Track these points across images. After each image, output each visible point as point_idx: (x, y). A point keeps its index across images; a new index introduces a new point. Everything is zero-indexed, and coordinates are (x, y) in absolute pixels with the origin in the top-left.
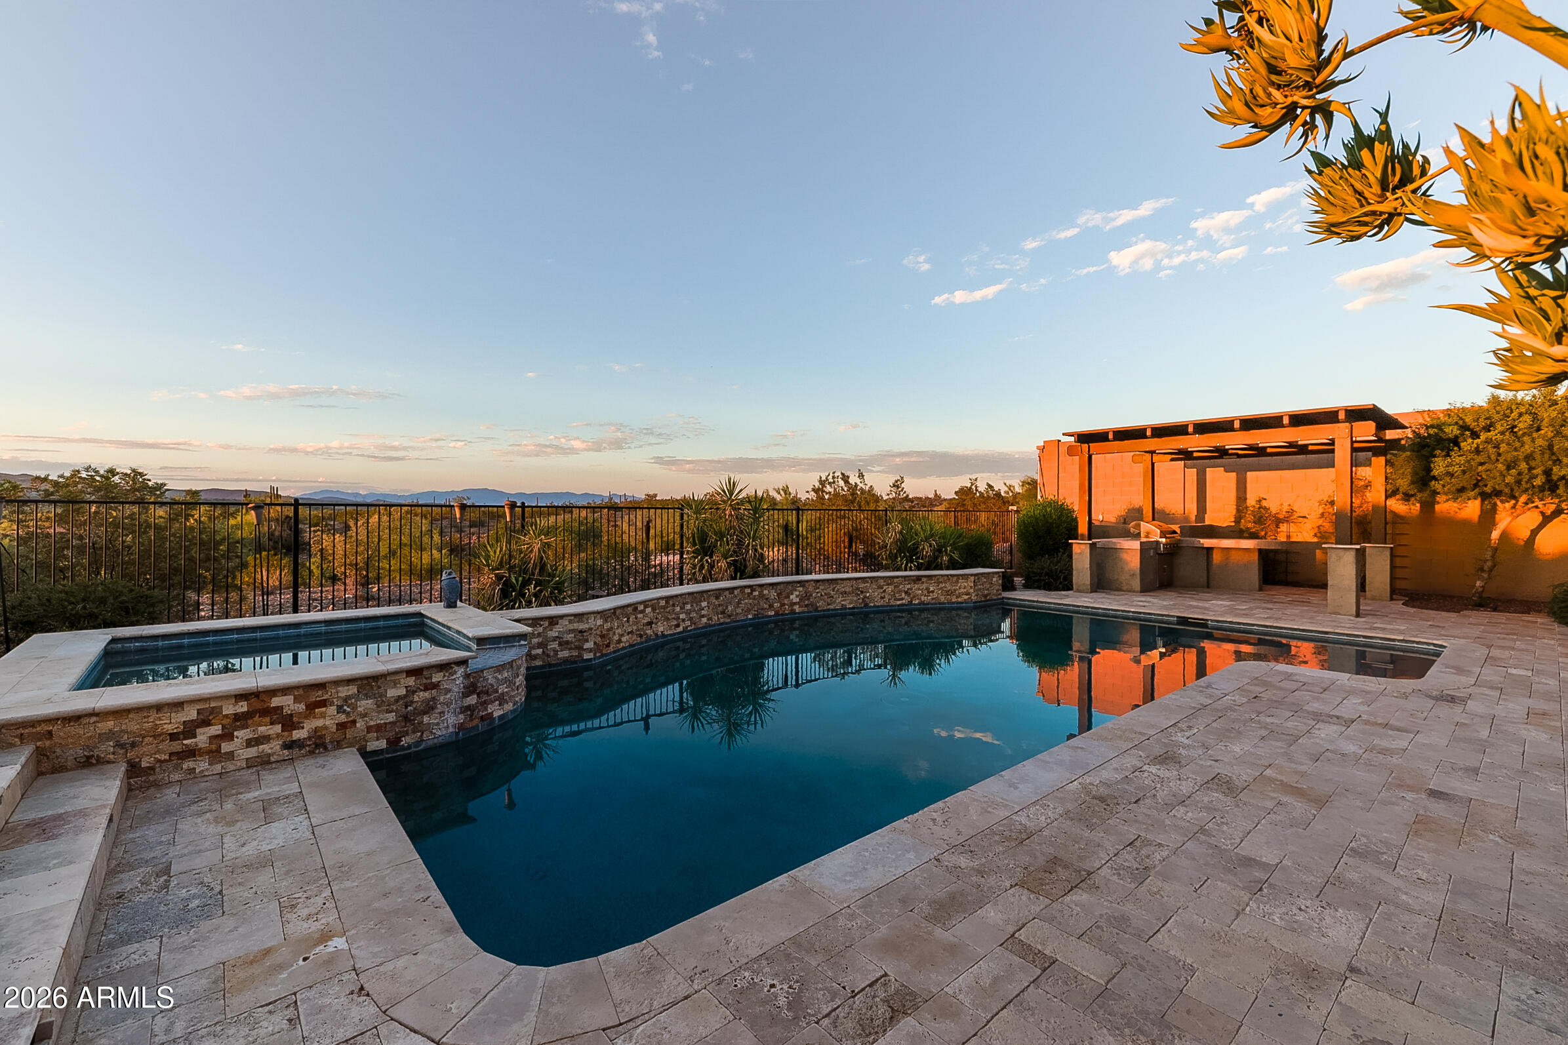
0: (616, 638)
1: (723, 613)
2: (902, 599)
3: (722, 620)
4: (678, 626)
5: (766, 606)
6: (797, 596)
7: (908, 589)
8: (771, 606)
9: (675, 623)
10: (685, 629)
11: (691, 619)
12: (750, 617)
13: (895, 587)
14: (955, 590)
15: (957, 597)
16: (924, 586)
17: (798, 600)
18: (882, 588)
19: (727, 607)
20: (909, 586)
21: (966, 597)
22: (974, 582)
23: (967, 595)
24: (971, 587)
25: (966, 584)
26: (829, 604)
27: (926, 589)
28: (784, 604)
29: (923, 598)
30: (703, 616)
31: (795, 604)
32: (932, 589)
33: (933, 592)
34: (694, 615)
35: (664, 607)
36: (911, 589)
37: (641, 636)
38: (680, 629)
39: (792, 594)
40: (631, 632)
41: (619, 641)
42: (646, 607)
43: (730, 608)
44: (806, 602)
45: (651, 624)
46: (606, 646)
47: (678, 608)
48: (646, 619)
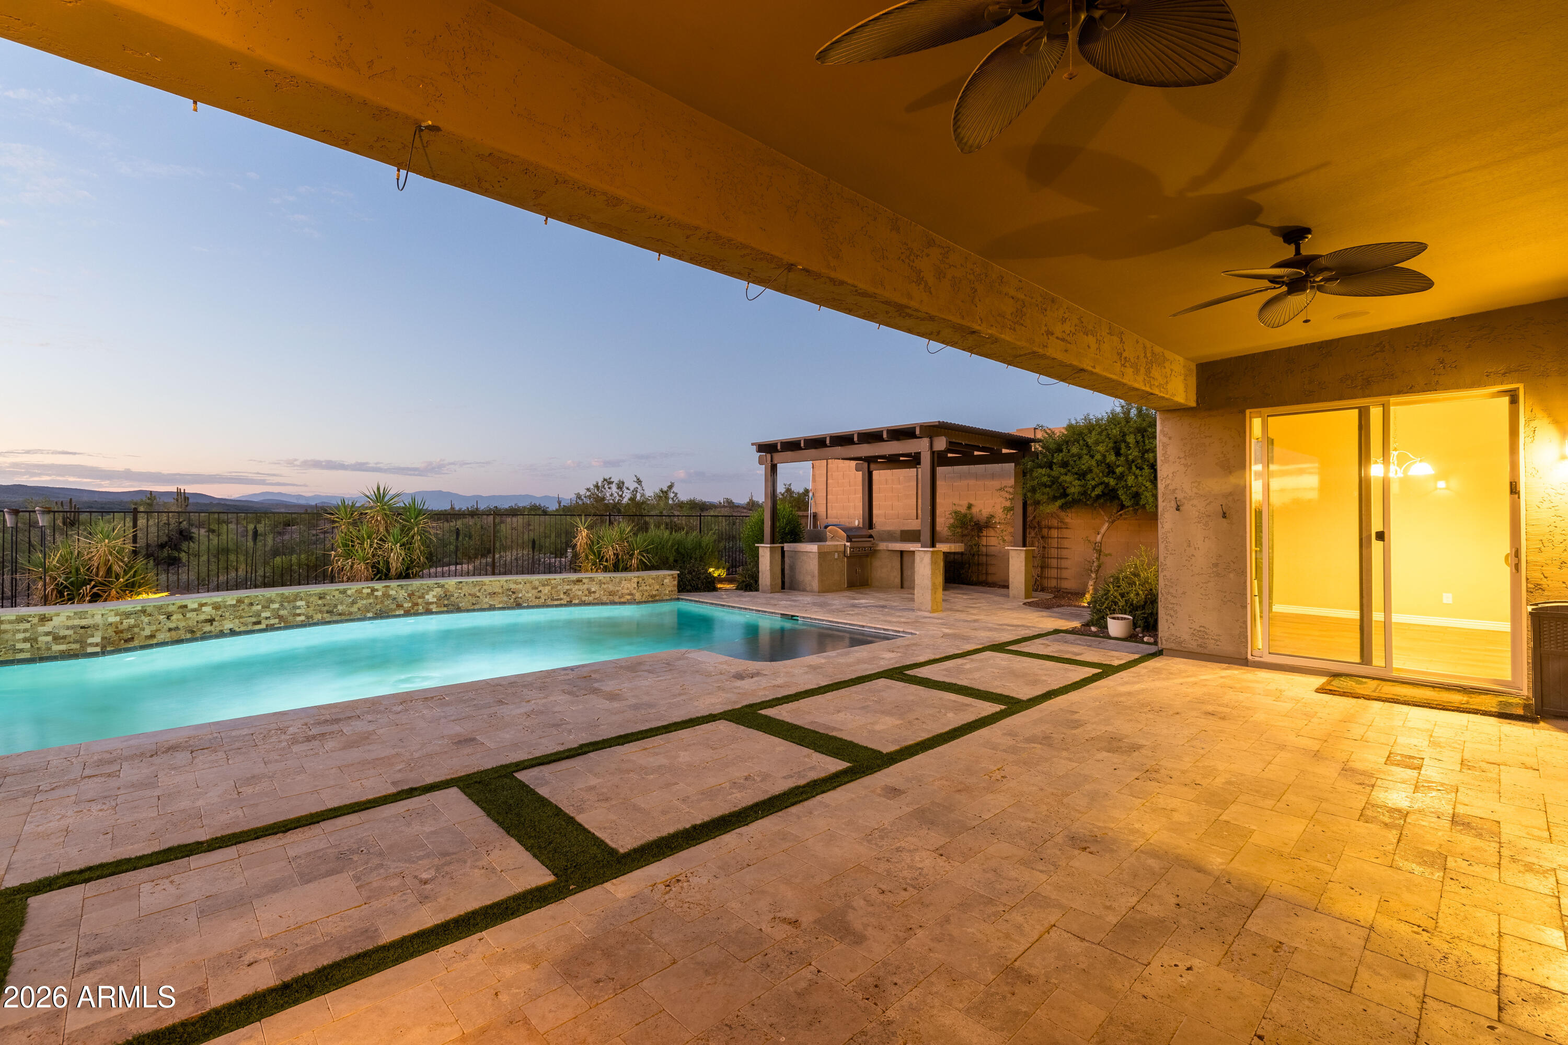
0: (147, 632)
2: (561, 599)
4: (259, 623)
6: (434, 596)
7: (567, 590)
8: (399, 606)
9: (254, 620)
11: (280, 617)
13: (552, 588)
14: (618, 591)
15: (620, 598)
16: (585, 587)
17: (435, 600)
18: (537, 588)
20: (568, 587)
21: (629, 597)
22: (638, 583)
23: (629, 594)
24: (634, 588)
25: (629, 586)
26: (473, 604)
27: (588, 589)
28: (417, 604)
29: (584, 598)
30: (299, 615)
31: (432, 603)
32: (593, 589)
33: (594, 592)
34: (282, 612)
35: (234, 606)
36: (571, 590)
39: (428, 594)
40: (177, 628)
41: (152, 636)
43: (340, 607)
44: (446, 602)
45: (211, 621)
46: (126, 641)
47: (259, 607)
48: (203, 617)
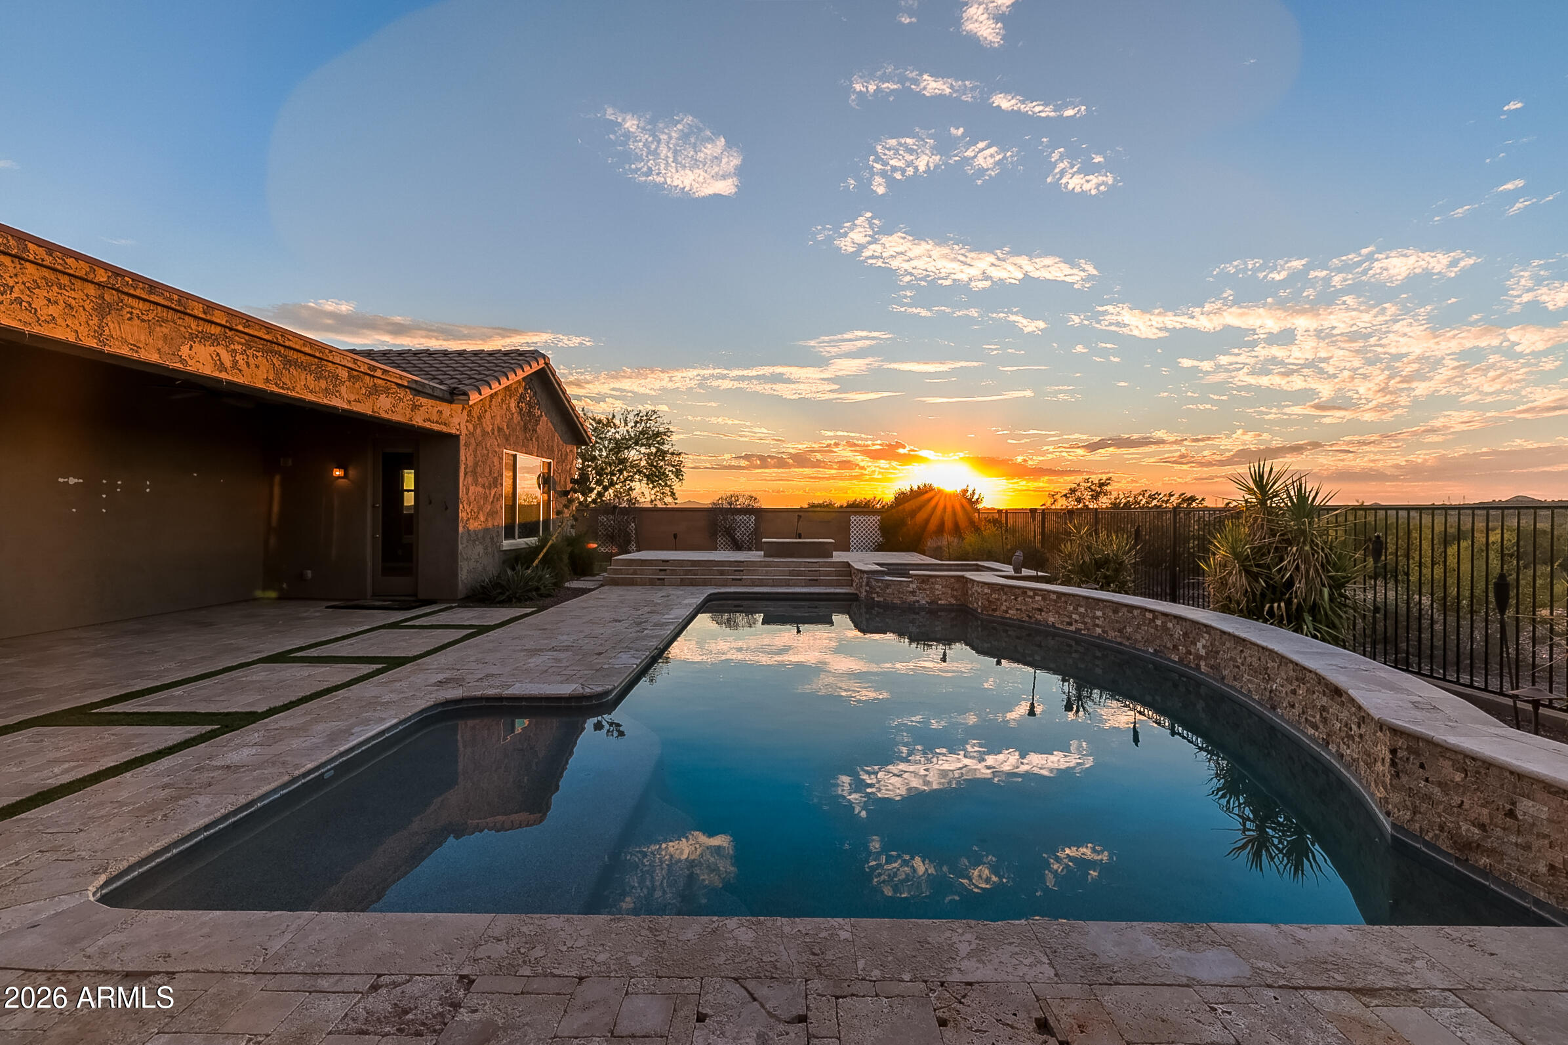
0: (1004, 608)
1: (1120, 631)
3: (1119, 640)
4: (1070, 624)
5: (1169, 645)
8: (1175, 647)
10: (1078, 631)
11: (1085, 623)
12: (1151, 650)
19: (1125, 627)
30: (1098, 626)
34: (1087, 620)
35: (1055, 601)
37: (1030, 617)
38: (1072, 628)
40: (1020, 610)
41: (1006, 612)
42: (1035, 594)
45: (1041, 610)
46: (993, 610)
47: (1072, 608)
48: (1036, 606)
